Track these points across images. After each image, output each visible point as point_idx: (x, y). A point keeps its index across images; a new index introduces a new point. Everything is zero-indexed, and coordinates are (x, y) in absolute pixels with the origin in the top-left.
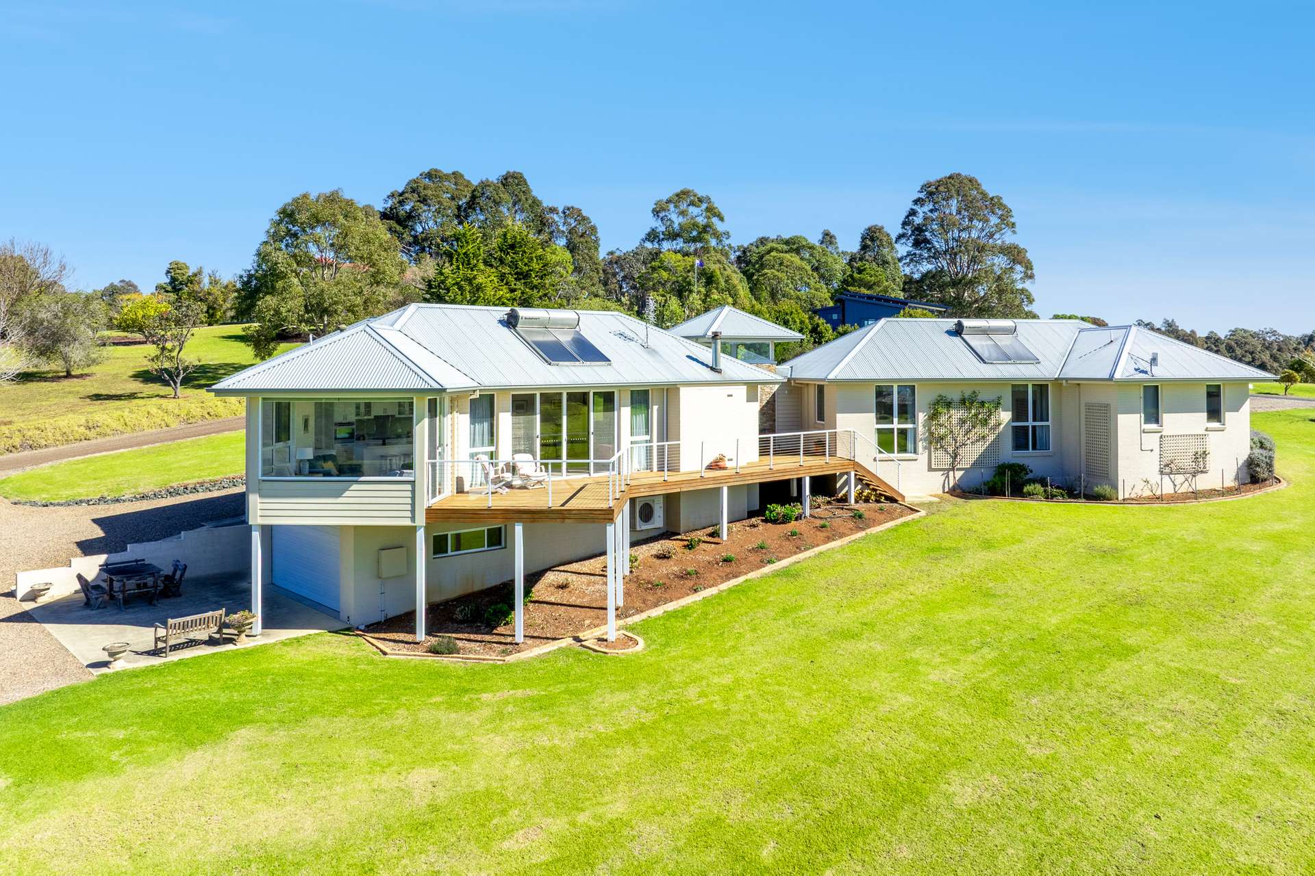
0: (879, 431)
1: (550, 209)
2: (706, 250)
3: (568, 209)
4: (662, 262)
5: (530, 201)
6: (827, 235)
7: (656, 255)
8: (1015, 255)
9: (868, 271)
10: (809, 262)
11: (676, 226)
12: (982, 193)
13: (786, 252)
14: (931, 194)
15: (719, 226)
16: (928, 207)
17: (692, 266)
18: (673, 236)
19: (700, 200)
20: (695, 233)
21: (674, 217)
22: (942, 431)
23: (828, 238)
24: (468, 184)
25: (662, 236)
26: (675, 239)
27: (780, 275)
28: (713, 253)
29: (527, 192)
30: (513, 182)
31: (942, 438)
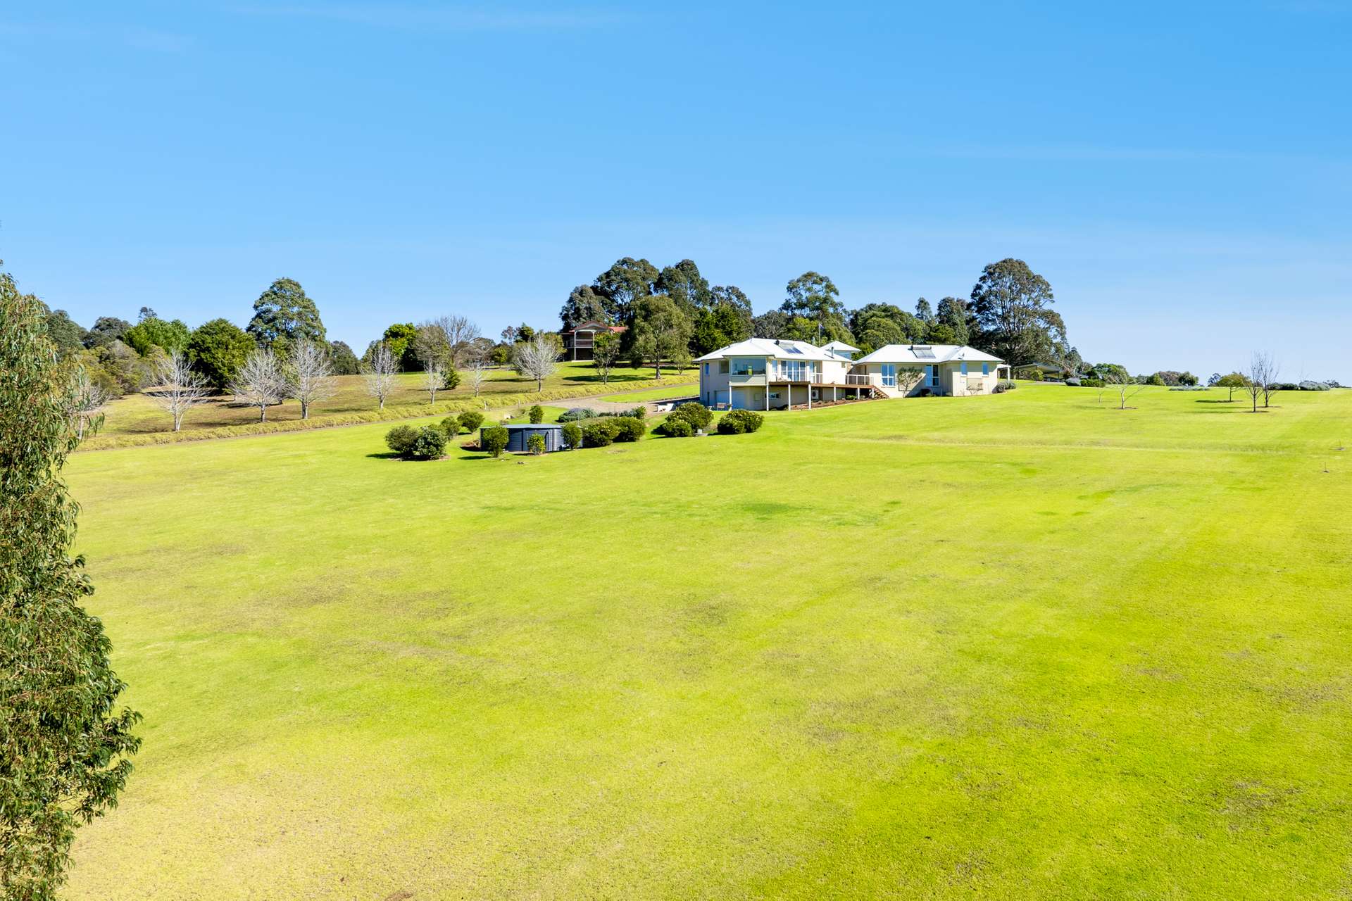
0: (883, 379)
1: (719, 288)
2: (825, 314)
3: (730, 288)
4: (794, 324)
5: (700, 282)
6: (922, 302)
7: (789, 320)
8: (1052, 318)
9: (941, 330)
10: (900, 324)
11: (804, 298)
12: (1027, 273)
13: (883, 317)
14: (990, 274)
15: (836, 299)
16: (989, 283)
17: (817, 328)
18: (801, 306)
19: (822, 280)
20: (818, 304)
21: (803, 292)
22: (903, 379)
23: (923, 304)
24: (653, 269)
25: (794, 306)
26: (804, 308)
27: (878, 333)
28: (831, 318)
29: (697, 275)
30: (686, 267)
31: (903, 381)
